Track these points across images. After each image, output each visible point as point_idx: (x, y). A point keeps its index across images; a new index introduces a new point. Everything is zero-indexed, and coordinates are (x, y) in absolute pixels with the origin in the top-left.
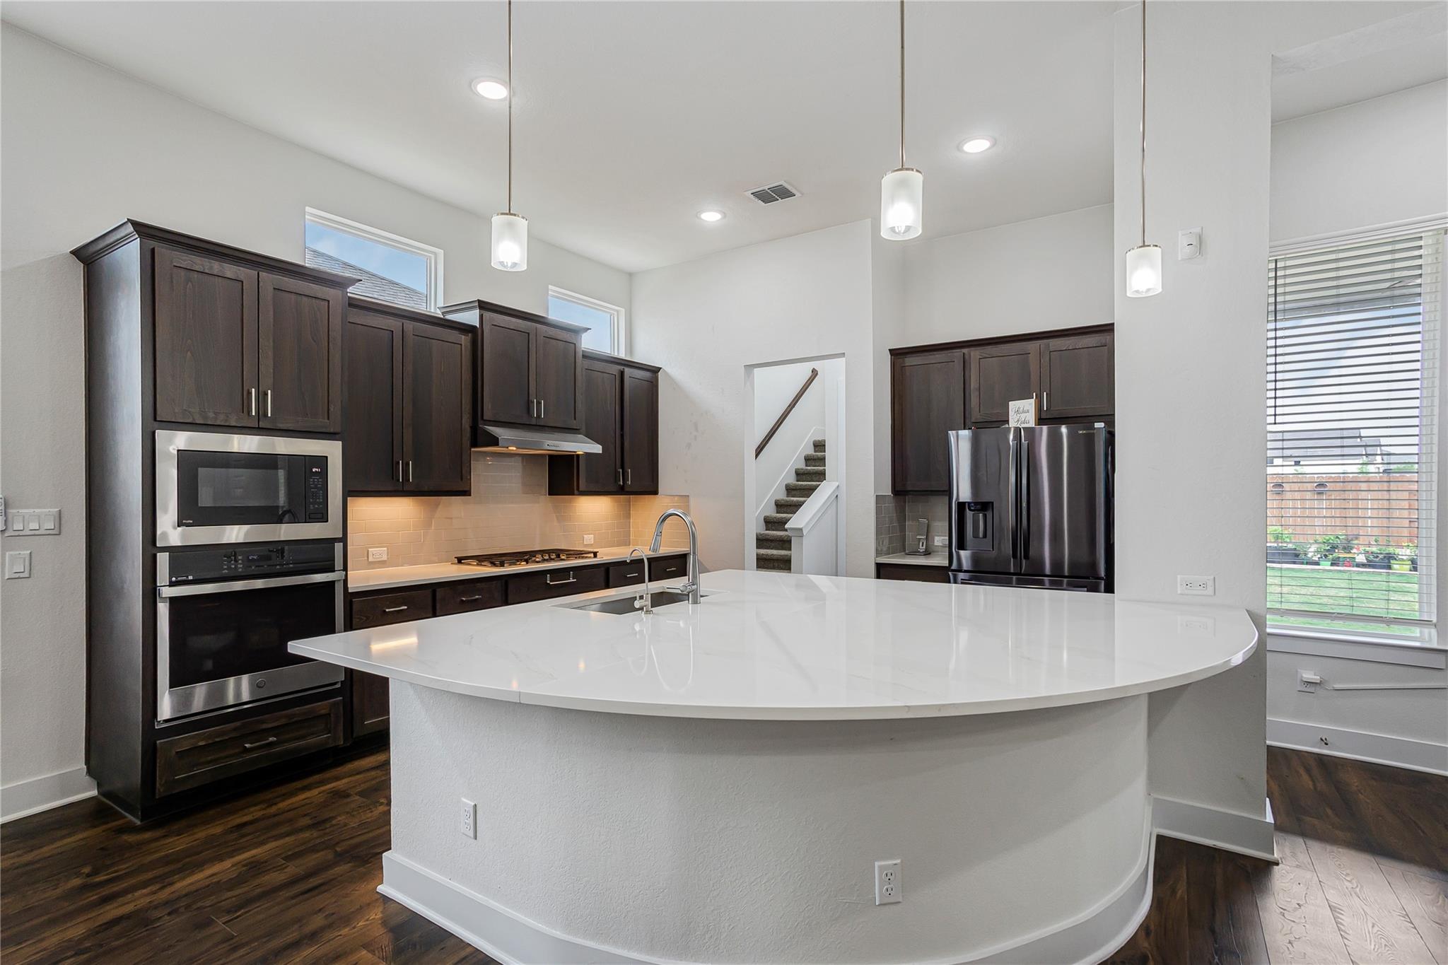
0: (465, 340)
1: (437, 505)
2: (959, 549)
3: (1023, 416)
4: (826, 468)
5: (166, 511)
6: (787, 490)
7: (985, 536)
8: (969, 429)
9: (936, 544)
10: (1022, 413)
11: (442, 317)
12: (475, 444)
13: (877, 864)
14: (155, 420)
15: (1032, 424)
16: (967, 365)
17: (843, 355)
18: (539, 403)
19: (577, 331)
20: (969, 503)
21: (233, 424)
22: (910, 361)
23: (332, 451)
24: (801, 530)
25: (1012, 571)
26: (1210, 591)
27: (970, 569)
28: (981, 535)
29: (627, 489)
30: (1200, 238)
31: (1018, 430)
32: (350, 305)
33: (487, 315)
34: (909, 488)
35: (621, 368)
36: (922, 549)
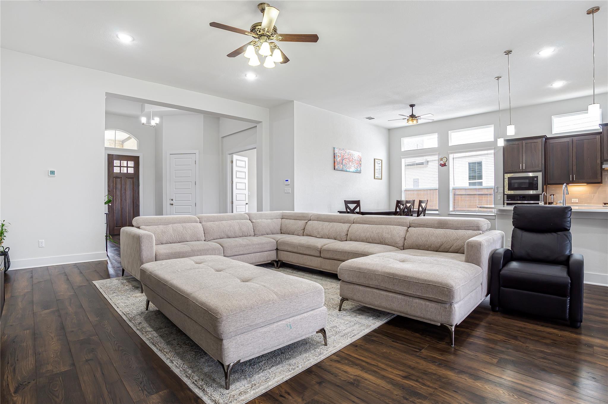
0: (598, 137)
5: (506, 188)
21: (518, 171)
33: (605, 127)
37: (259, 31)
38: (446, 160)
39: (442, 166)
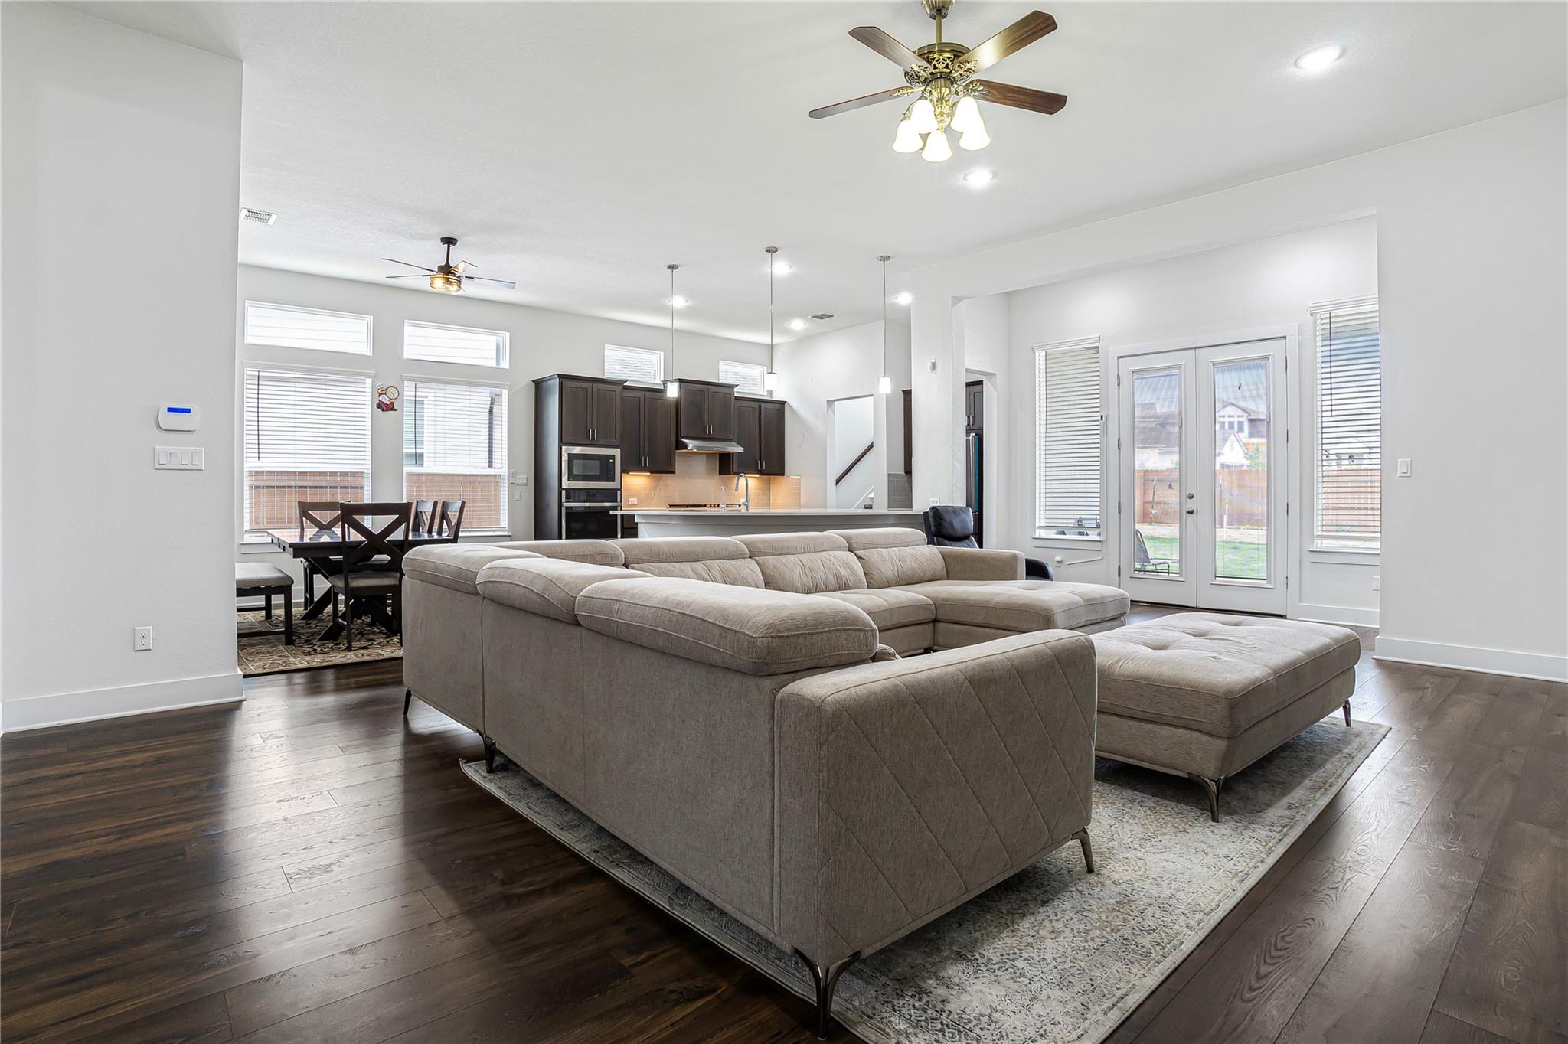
1: (660, 478)
5: (565, 475)
12: (677, 448)
14: (562, 443)
17: (872, 395)
18: (710, 427)
19: (732, 387)
21: (583, 443)
23: (617, 452)
29: (763, 472)
30: (934, 364)
35: (759, 403)
37: (934, 65)
38: (396, 395)
39: (383, 410)
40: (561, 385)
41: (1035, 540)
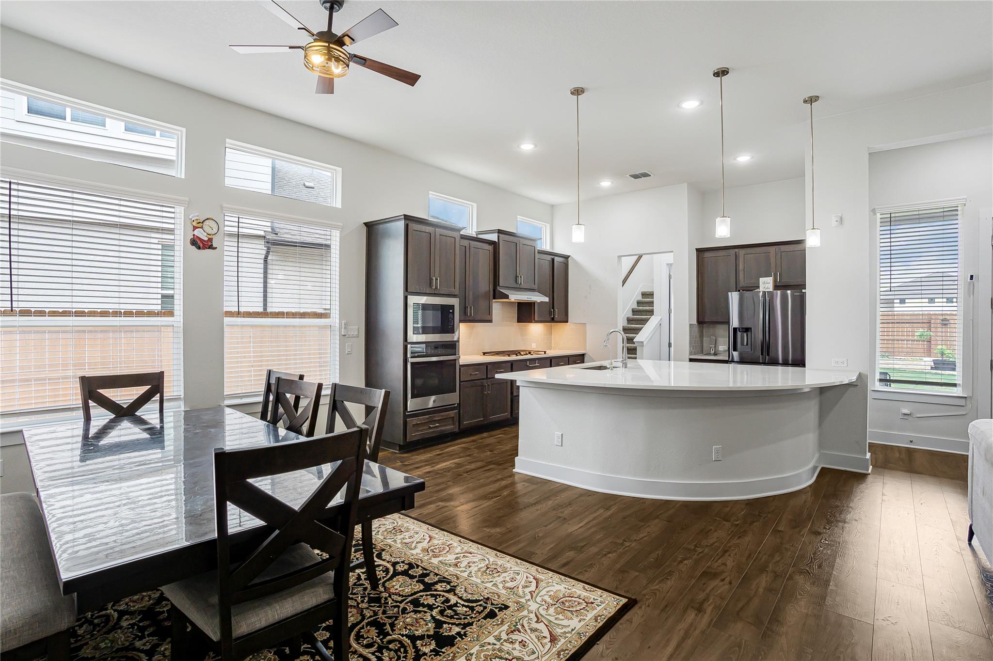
0: (491, 248)
2: (733, 351)
3: (767, 285)
4: (654, 308)
5: (410, 328)
6: (628, 320)
7: (747, 344)
8: (739, 291)
9: (720, 350)
10: (766, 284)
11: (476, 236)
12: (494, 298)
13: (714, 447)
14: (408, 291)
15: (771, 289)
16: (737, 258)
17: (672, 252)
18: (521, 277)
19: (535, 241)
20: (739, 328)
21: (428, 292)
22: (707, 255)
23: (456, 303)
24: (643, 342)
25: (761, 362)
26: (845, 365)
27: (738, 361)
28: (745, 344)
29: (555, 319)
30: (841, 218)
31: (764, 293)
32: (461, 238)
33: (501, 235)
34: (707, 320)
35: (553, 257)
36: (712, 352)
38: (215, 230)
39: (199, 248)
40: (407, 227)
41: (874, 393)
